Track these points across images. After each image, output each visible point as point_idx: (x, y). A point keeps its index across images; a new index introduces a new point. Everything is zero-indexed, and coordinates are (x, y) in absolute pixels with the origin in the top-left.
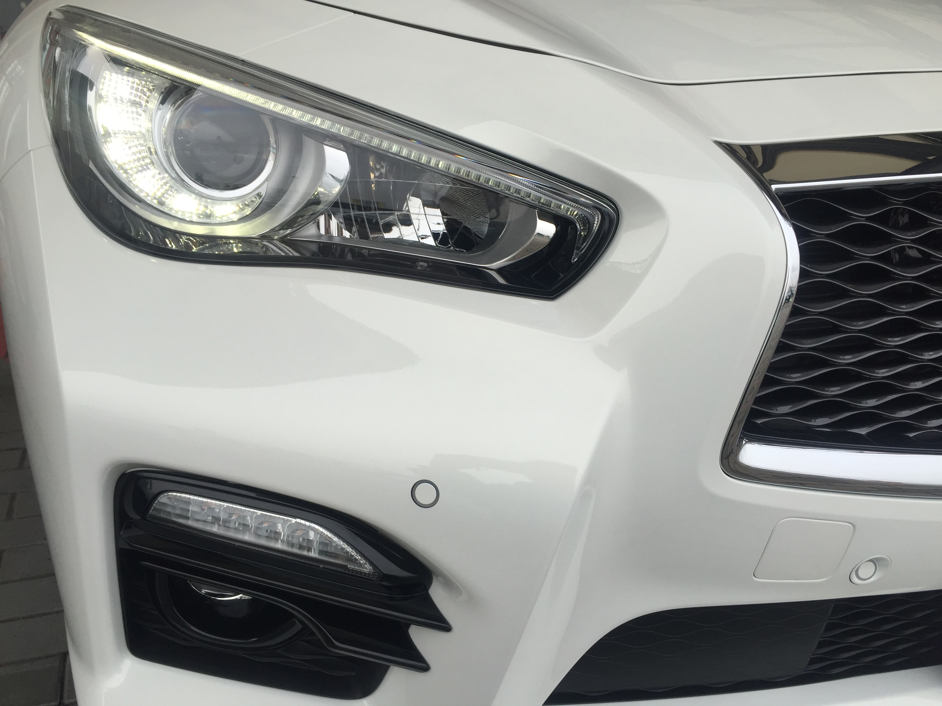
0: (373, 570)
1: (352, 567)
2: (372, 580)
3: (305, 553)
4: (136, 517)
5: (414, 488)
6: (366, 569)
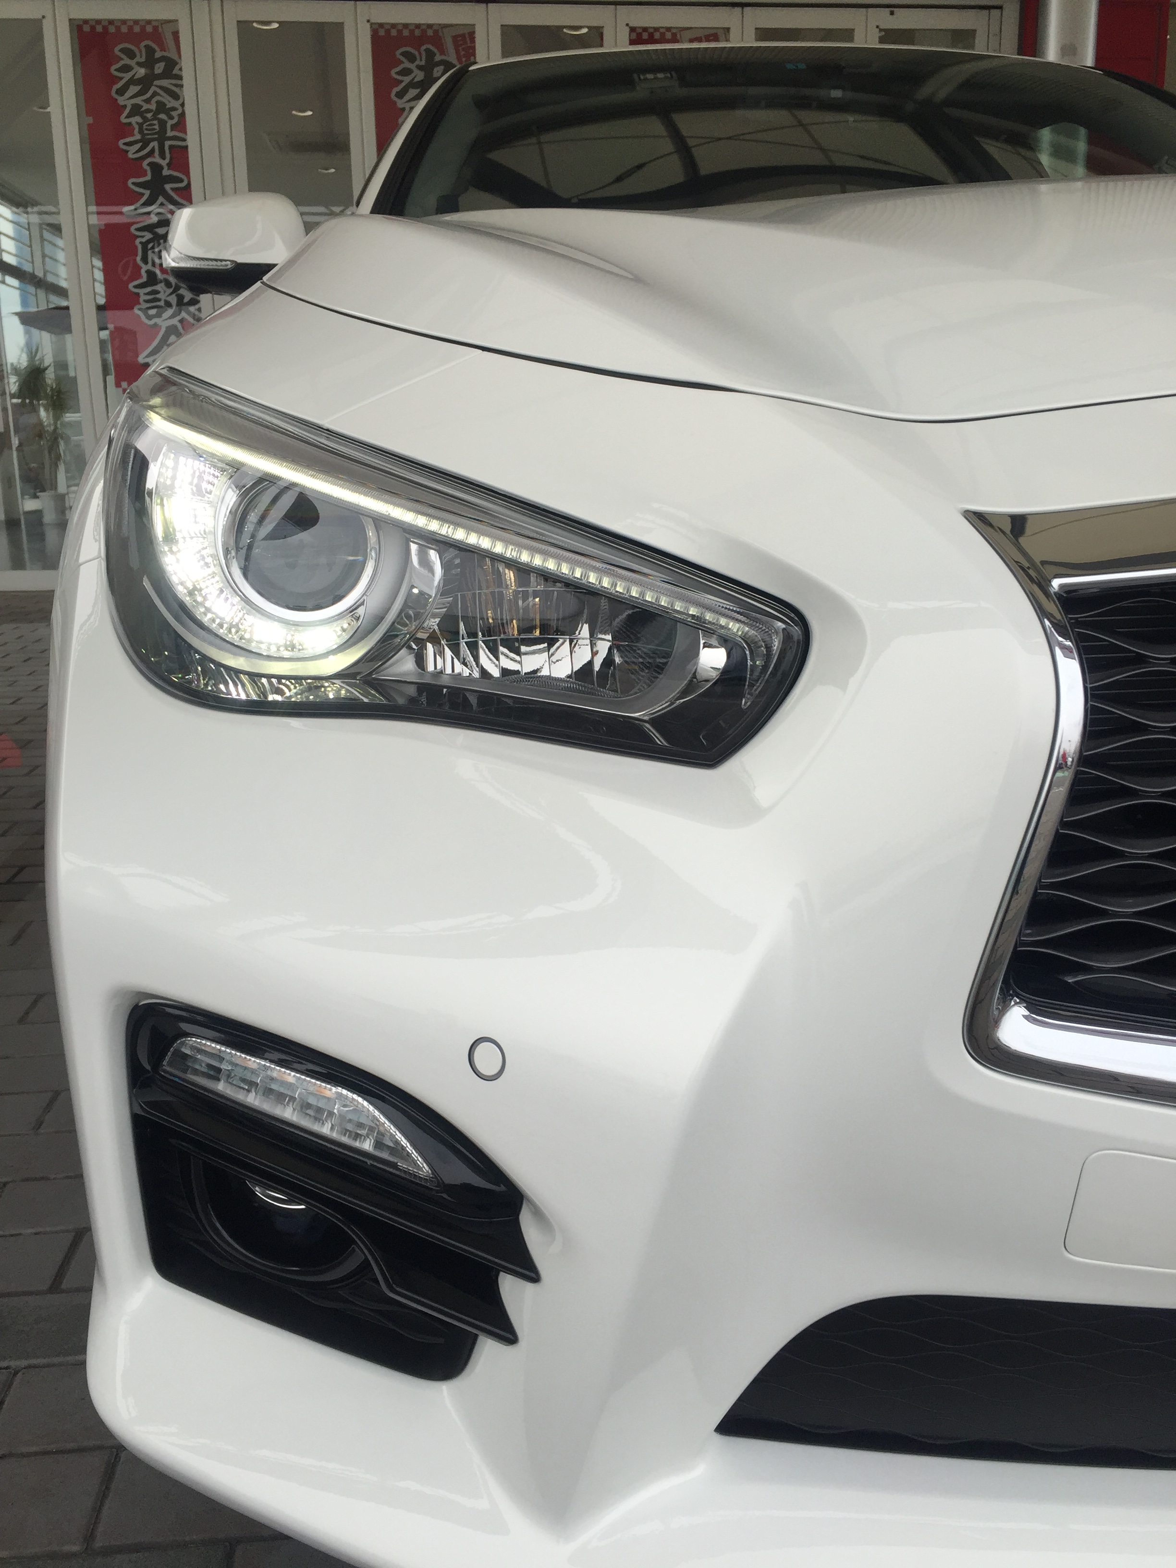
0: (431, 1174)
1: (404, 1166)
4: (148, 1067)
5: (472, 1049)
6: (423, 1171)
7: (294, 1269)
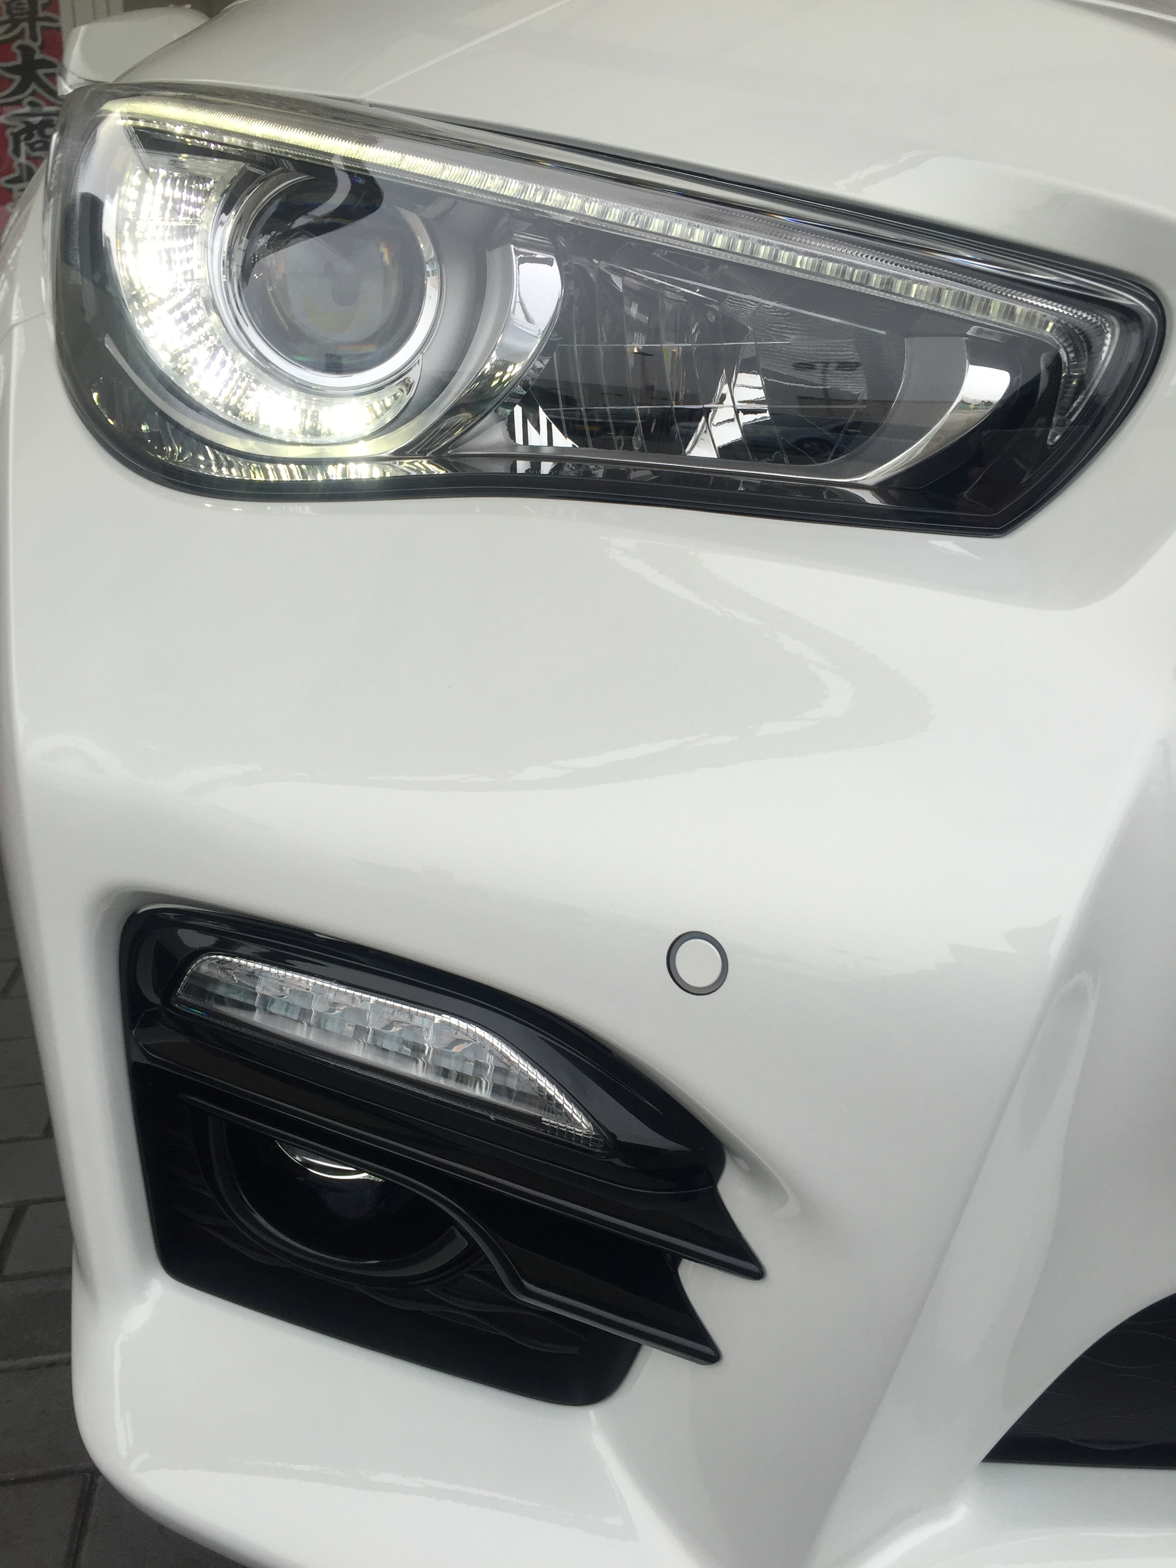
0: (595, 1131)
1: (552, 1122)
2: (593, 1153)
3: (467, 1090)
4: (157, 1000)
5: (672, 951)
6: (582, 1128)
7: (373, 1262)
